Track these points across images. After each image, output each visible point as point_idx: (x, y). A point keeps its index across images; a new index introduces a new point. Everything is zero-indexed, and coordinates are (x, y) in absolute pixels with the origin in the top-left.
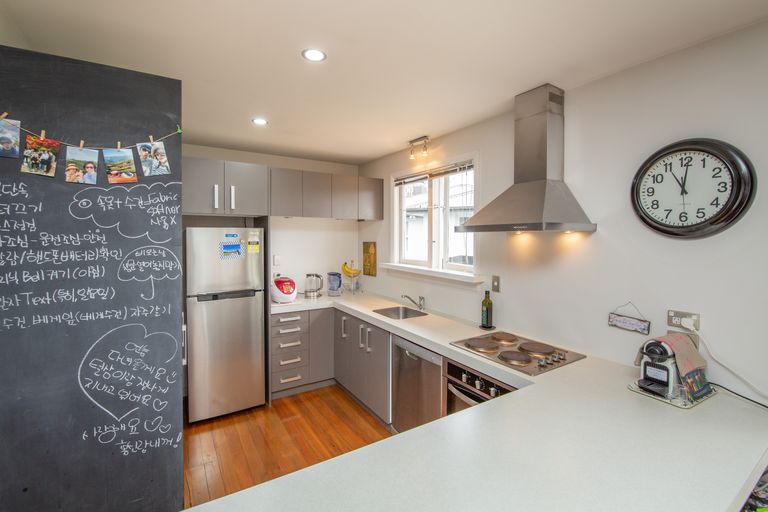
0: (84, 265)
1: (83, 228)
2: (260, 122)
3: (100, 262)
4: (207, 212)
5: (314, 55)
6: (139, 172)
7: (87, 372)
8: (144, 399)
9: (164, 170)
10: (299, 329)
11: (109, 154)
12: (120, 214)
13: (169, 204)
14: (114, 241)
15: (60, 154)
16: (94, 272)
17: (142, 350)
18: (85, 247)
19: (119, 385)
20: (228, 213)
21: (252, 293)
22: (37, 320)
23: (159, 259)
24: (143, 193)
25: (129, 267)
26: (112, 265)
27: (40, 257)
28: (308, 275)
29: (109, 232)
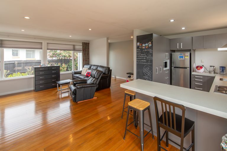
0: (144, 57)
1: (144, 53)
2: (183, 28)
3: (145, 57)
4: (177, 49)
5: (172, 21)
6: (148, 46)
7: (144, 70)
8: (149, 75)
9: (151, 46)
10: (202, 80)
11: (146, 45)
12: (147, 52)
13: (151, 50)
14: (146, 55)
15: (142, 45)
16: (145, 58)
17: (149, 68)
18: (144, 55)
19: (146, 72)
20: (181, 49)
21: (186, 68)
22: (141, 63)
23: (150, 57)
24: (149, 49)
25: (147, 58)
26: (146, 57)
27: (141, 56)
28: (211, 66)
29: (146, 54)
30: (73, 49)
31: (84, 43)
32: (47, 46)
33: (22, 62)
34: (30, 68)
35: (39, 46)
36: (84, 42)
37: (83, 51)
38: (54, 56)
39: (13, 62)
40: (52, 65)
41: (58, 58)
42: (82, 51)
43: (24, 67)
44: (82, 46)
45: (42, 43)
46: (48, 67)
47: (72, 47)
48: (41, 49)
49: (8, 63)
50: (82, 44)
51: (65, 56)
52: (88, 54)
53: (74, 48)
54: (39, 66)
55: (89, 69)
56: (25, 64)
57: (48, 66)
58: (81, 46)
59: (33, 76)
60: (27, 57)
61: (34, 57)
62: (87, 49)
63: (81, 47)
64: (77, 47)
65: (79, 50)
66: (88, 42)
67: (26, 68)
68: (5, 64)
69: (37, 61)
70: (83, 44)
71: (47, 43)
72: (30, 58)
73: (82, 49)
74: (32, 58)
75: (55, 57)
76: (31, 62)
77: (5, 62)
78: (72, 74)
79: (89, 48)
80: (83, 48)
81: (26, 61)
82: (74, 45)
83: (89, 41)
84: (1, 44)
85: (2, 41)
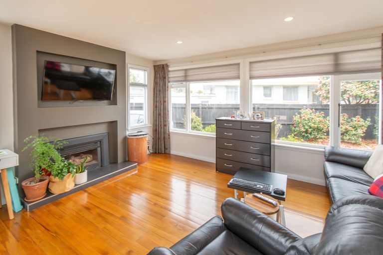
32: (250, 71)
42: (380, 73)
44: (379, 52)
45: (239, 64)
46: (241, 122)
47: (328, 62)
50: (378, 44)
53: (337, 65)
58: (373, 53)
60: (285, 99)
61: (297, 100)
64: (351, 60)
65: (360, 72)
71: (251, 63)
72: (291, 100)
73: (379, 65)
74: (295, 100)
82: (336, 55)
84: (186, 76)
85: (186, 70)
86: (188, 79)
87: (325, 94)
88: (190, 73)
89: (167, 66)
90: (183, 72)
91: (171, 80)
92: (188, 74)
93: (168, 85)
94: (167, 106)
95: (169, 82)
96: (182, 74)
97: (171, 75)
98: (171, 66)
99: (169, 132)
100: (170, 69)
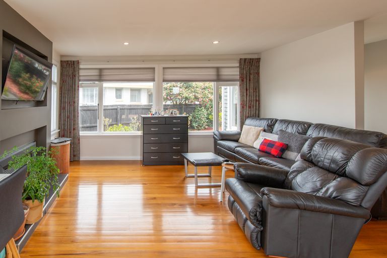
30: (215, 77)
31: (245, 59)
32: (163, 75)
33: (126, 107)
34: (135, 117)
35: (149, 76)
36: (243, 57)
37: (243, 80)
38: (169, 97)
39: (116, 107)
40: (172, 113)
41: (175, 102)
42: (238, 83)
43: (127, 116)
44: (238, 69)
45: (154, 68)
46: (166, 117)
47: (212, 73)
48: (153, 80)
49: (111, 108)
50: (238, 65)
51: (186, 98)
52: (257, 89)
53: (218, 75)
54: (150, 116)
55: (264, 131)
56: (129, 110)
57: (166, 115)
58: (235, 69)
59: (140, 133)
60: (131, 101)
61: (139, 101)
62: (252, 77)
63: (236, 72)
64: (225, 73)
65: (229, 81)
66: (256, 57)
67: (131, 116)
68: (104, 110)
69: (144, 107)
70: (240, 63)
71: (164, 68)
72: (135, 101)
73: (238, 77)
74: (138, 101)
75: (170, 100)
76: (136, 107)
77: (104, 106)
78: (214, 137)
79: (258, 74)
80: (241, 74)
81: (131, 106)
82: (218, 69)
83: (258, 53)
84: (100, 75)
85: (101, 70)
86: (103, 79)
87: (165, 97)
88: (105, 73)
89: (78, 62)
90: (97, 71)
91: (81, 78)
92: (103, 74)
93: (78, 84)
94: (76, 108)
95: (79, 80)
96: (96, 73)
97: (82, 73)
98: (82, 63)
99: (79, 136)
100: (81, 66)
